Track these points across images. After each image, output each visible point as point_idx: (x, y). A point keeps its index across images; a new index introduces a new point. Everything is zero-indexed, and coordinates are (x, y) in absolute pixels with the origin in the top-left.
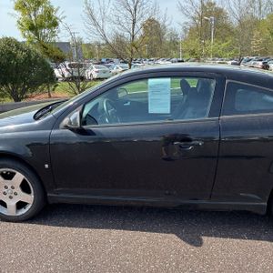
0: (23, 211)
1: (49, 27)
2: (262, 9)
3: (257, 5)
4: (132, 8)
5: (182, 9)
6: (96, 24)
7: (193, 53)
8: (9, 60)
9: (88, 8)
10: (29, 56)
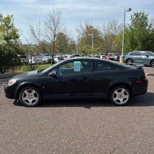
0: (34, 103)
1: (14, 39)
2: (116, 30)
3: (114, 28)
4: (53, 29)
5: (78, 31)
6: (35, 37)
7: (84, 52)
8: (1, 54)
10: (10, 53)
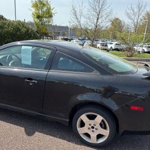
8: (17, 32)
9: (74, 9)
10: (28, 31)
